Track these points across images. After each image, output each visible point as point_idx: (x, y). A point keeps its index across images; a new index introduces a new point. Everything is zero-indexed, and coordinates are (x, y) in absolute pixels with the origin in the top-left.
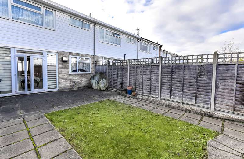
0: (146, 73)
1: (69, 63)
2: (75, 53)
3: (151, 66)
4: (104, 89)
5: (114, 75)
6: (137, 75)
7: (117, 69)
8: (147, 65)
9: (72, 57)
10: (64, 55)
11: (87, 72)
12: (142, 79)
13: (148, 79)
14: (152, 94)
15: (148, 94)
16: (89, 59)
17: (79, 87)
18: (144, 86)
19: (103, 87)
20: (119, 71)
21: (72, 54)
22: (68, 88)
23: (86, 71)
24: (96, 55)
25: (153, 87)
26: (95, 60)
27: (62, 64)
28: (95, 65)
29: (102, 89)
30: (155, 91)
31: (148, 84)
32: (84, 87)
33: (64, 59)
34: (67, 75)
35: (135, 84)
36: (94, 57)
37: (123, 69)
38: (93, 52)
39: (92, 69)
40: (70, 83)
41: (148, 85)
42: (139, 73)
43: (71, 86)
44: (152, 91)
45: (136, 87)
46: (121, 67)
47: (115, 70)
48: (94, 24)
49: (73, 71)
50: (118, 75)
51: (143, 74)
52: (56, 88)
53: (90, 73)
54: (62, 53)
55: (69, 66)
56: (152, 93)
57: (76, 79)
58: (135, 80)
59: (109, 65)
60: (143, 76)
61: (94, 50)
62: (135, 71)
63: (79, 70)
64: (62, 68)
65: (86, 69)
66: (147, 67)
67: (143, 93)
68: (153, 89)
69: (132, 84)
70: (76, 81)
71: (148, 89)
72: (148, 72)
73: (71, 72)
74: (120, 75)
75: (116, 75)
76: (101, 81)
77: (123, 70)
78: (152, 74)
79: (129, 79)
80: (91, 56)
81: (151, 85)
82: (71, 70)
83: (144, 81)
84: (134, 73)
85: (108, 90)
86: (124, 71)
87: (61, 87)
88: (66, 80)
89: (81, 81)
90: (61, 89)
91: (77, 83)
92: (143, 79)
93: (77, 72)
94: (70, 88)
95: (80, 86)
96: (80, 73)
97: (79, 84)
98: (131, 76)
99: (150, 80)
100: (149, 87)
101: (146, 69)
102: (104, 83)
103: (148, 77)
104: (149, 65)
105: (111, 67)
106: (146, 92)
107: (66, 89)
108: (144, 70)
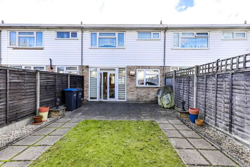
0: (222, 88)
1: (136, 77)
2: (142, 67)
3: (232, 74)
4: (169, 106)
5: (180, 90)
6: (208, 91)
7: (183, 82)
8: (223, 73)
9: (138, 71)
10: (131, 69)
11: (156, 85)
12: (214, 98)
13: (226, 101)
14: (234, 132)
15: (226, 130)
16: (158, 71)
17: (145, 101)
18: (218, 112)
19: (167, 104)
20: (185, 84)
21: (139, 67)
22: (135, 101)
23: (154, 84)
24: (166, 65)
25: (236, 117)
26: (165, 71)
27: (130, 78)
28: (164, 77)
29: (165, 106)
30: (240, 128)
31: (226, 110)
32: (151, 101)
33: (130, 73)
34: (134, 88)
35: (204, 106)
36: (163, 68)
37: (189, 81)
38: (163, 63)
39: (161, 82)
40: (136, 95)
41: (227, 113)
42: (211, 87)
43: (137, 99)
44: (236, 127)
45: (205, 112)
46: (187, 79)
47: (182, 83)
48: (165, 30)
49: (140, 84)
50: (184, 90)
51: (217, 90)
52: (125, 99)
53: (159, 86)
54: (130, 67)
55: (136, 79)
56: (235, 130)
57: (143, 93)
58: (204, 100)
59: (176, 77)
60: (217, 93)
61: (164, 61)
62: (204, 84)
63: (147, 83)
64: (130, 82)
65: (154, 82)
66: (223, 76)
67: (216, 125)
68: (235, 122)
69: (201, 106)
70: (143, 95)
71: (226, 119)
72: (225, 85)
73: (138, 85)
74: (186, 90)
75: (182, 89)
76: (164, 97)
77: (189, 83)
78: (234, 90)
79: (197, 96)
80: (161, 68)
81: (231, 113)
82: (138, 83)
83: (219, 104)
84: (204, 87)
85: (174, 108)
86: (190, 85)
87: (129, 99)
88: (133, 93)
89: (148, 94)
90: (128, 100)
91: (144, 96)
92: (216, 99)
93: (144, 85)
94: (137, 100)
95: (147, 100)
96: (148, 86)
97: (146, 97)
98: (200, 93)
99: (231, 102)
100: (228, 115)
101: (223, 81)
102: (168, 99)
103: (225, 96)
104: (227, 72)
105: (177, 79)
106: (222, 125)
107: (132, 101)
108: (219, 83)
